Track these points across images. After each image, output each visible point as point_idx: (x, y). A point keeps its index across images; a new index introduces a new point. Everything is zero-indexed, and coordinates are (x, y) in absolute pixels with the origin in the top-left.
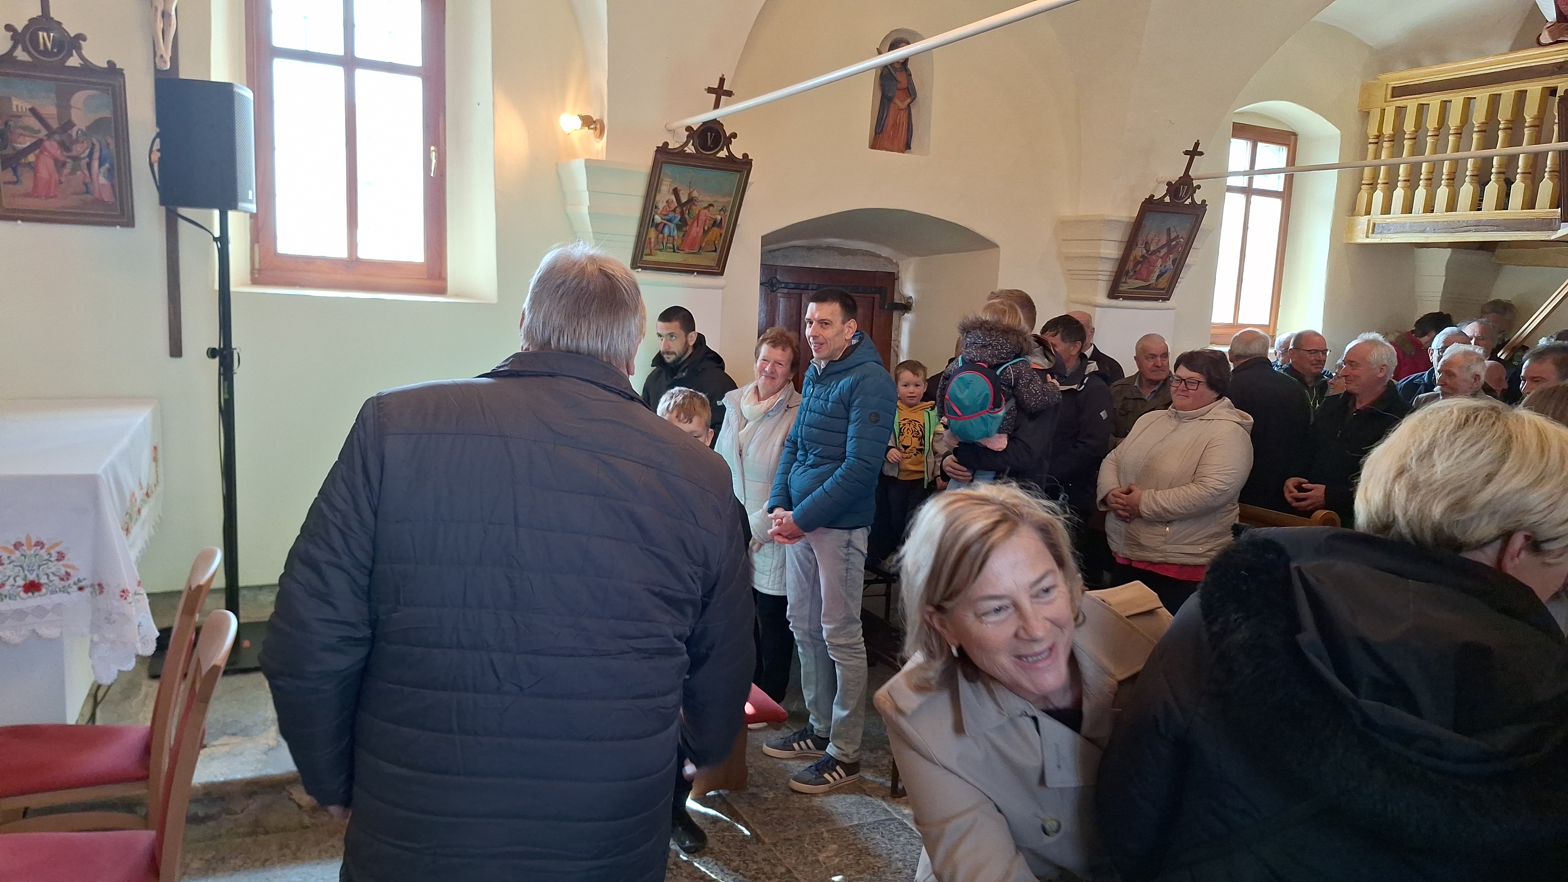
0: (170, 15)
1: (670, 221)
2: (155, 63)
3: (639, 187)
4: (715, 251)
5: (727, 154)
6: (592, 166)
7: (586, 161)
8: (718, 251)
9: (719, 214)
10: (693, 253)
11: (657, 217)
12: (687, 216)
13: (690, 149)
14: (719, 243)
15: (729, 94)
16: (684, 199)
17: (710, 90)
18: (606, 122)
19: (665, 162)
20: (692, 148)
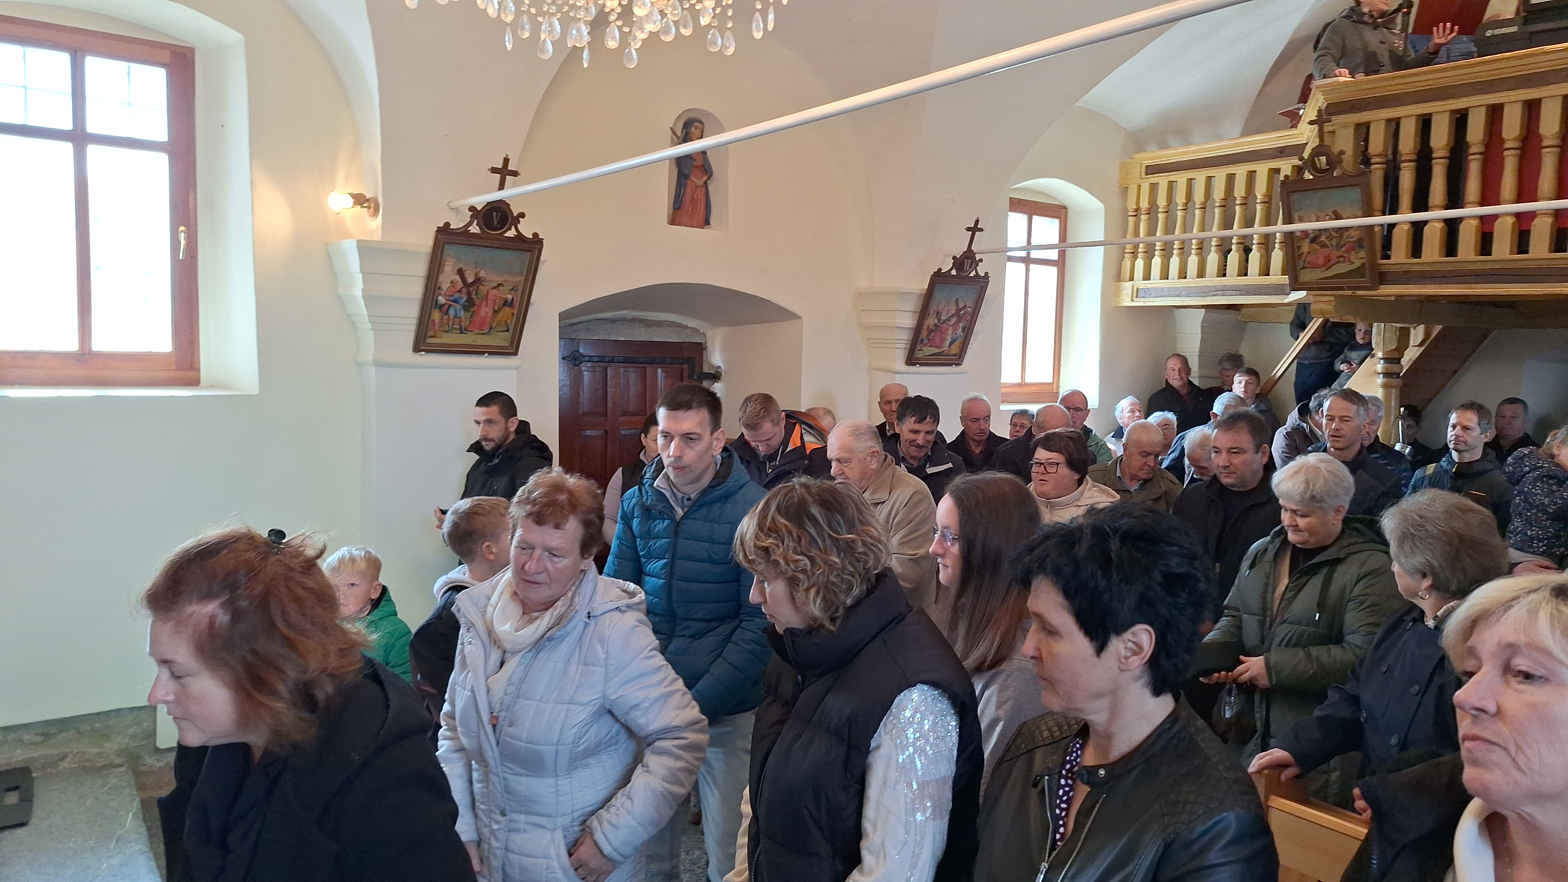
1: (455, 301)
3: (421, 268)
4: (507, 331)
5: (516, 234)
6: (365, 249)
7: (359, 242)
8: (511, 331)
9: (510, 294)
10: (484, 334)
11: (440, 298)
12: (474, 296)
13: (474, 229)
14: (511, 321)
15: (515, 174)
16: (470, 280)
17: (494, 170)
18: (380, 200)
19: (448, 243)
20: (477, 227)
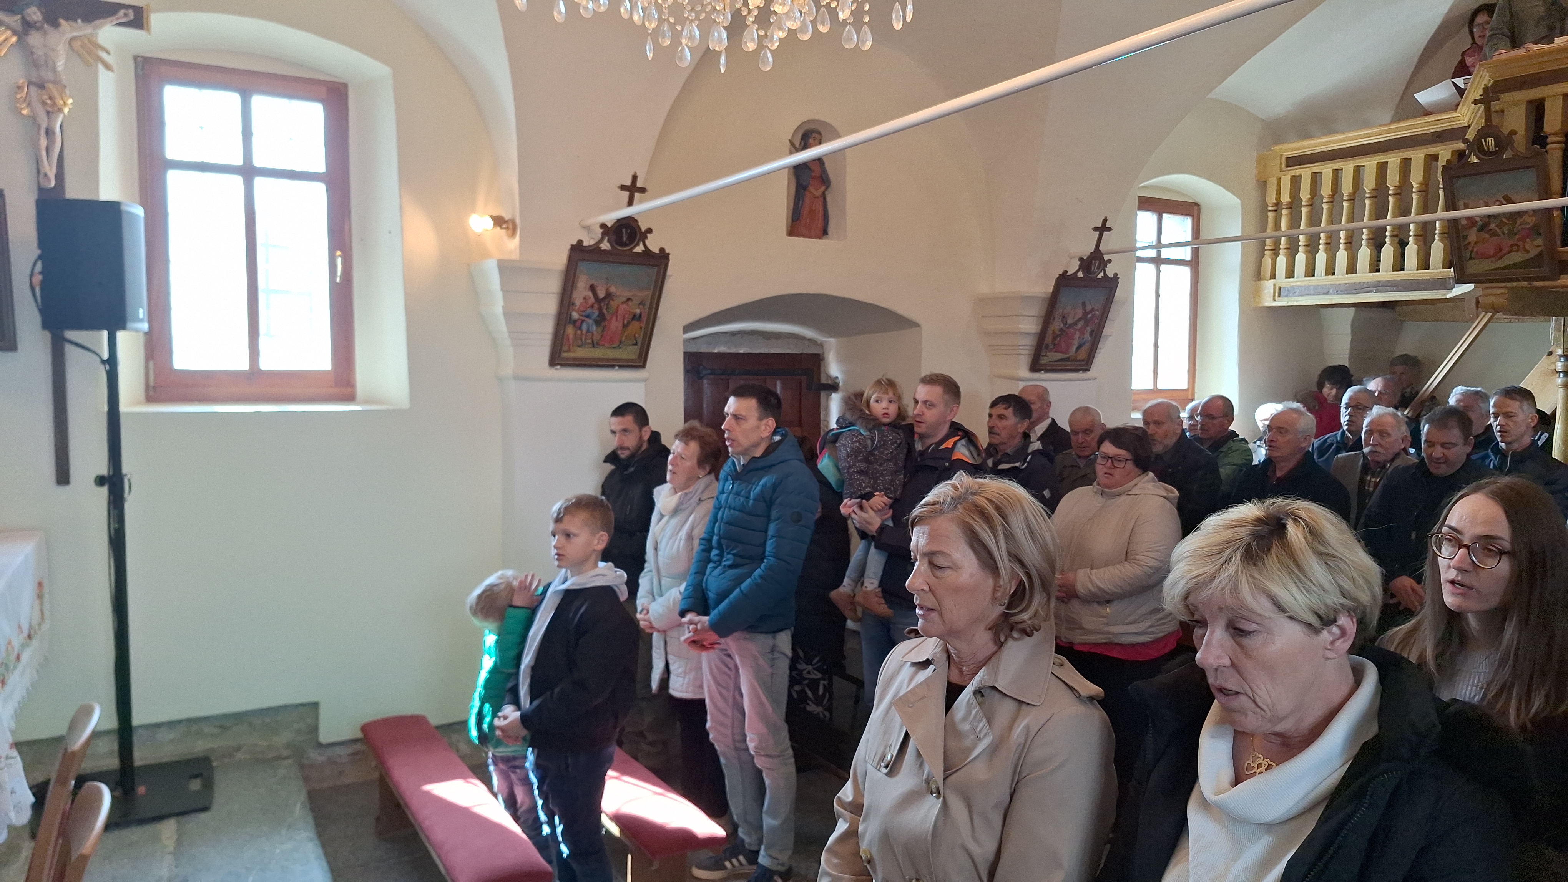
0: (54, 133)
1: (588, 316)
2: (38, 182)
3: (554, 285)
4: (636, 344)
5: (644, 249)
6: (505, 267)
7: (499, 261)
8: (639, 344)
9: (639, 308)
10: (614, 348)
11: (574, 314)
12: (605, 311)
13: (605, 246)
14: (640, 335)
15: (643, 190)
16: (601, 295)
17: (623, 188)
18: (518, 221)
19: (580, 260)
20: (608, 244)
